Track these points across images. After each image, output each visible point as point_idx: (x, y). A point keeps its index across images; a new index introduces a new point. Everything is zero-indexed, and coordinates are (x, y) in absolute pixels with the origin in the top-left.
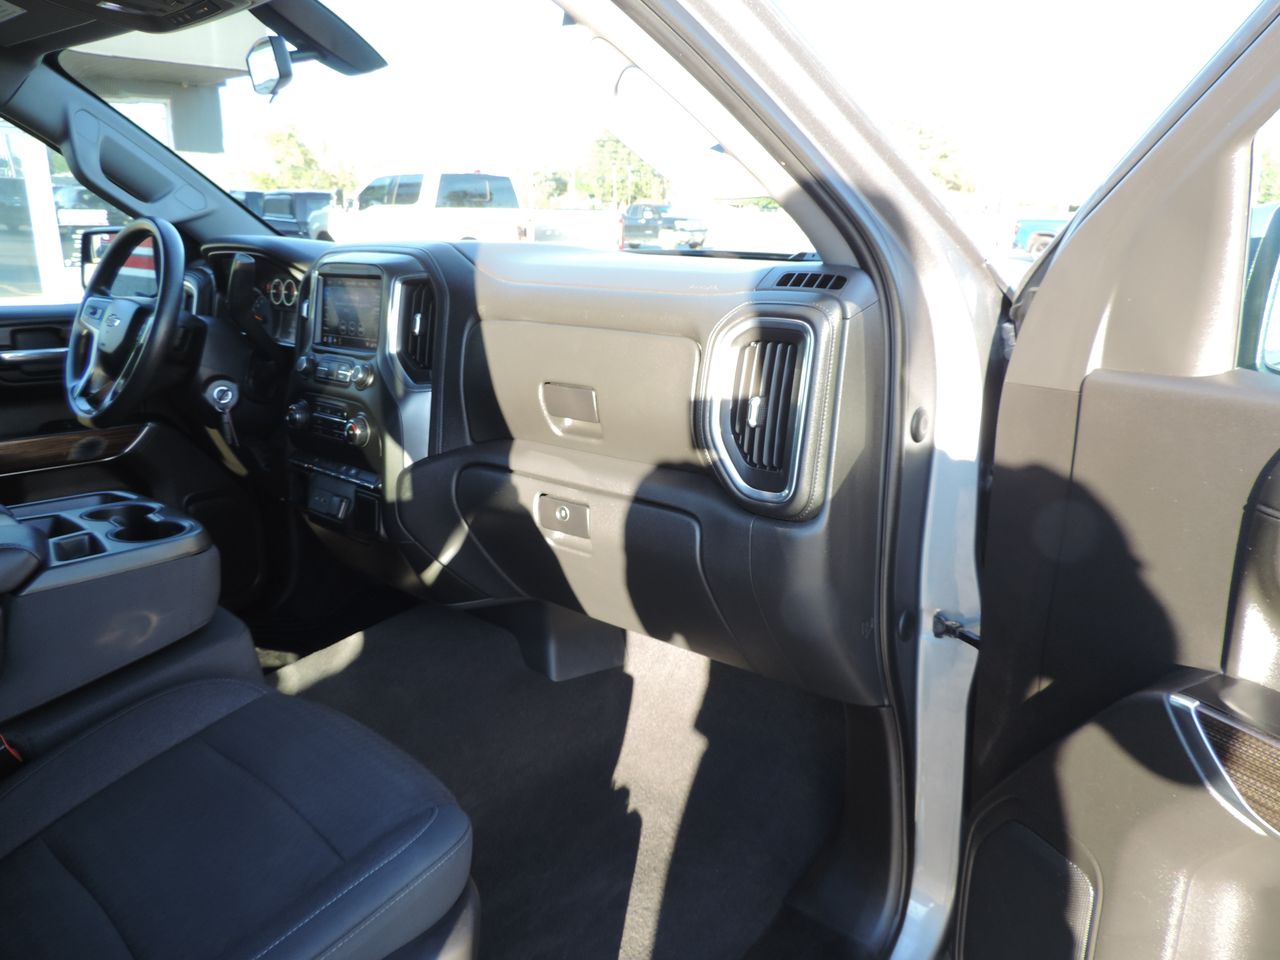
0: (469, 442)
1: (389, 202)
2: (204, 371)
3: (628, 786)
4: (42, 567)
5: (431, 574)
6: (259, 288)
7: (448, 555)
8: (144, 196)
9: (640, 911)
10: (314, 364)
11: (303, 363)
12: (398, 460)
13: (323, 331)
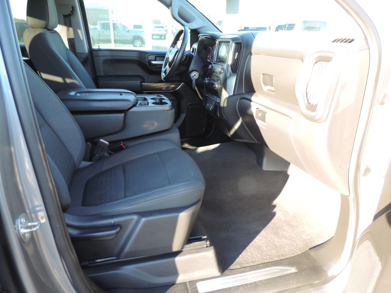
0: (244, 92)
1: (285, 30)
2: (191, 68)
3: (276, 205)
4: (134, 105)
5: (232, 132)
6: (211, 47)
7: (237, 126)
8: (187, 21)
9: (262, 236)
10: (212, 67)
11: (210, 67)
12: (225, 95)
13: (217, 58)
